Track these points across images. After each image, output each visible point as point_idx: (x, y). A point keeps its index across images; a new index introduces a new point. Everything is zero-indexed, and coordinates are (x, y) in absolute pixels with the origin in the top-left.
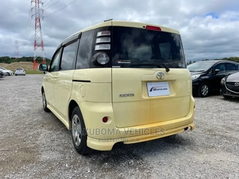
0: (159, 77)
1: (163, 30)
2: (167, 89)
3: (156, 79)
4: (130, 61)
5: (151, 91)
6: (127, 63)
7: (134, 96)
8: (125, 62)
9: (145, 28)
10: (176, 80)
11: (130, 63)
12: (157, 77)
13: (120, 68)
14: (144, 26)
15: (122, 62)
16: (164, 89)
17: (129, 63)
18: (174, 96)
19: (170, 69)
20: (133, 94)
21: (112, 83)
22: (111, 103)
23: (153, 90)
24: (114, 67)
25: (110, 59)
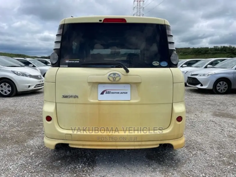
0: (111, 78)
1: (128, 21)
2: (127, 93)
3: (108, 81)
4: (79, 60)
5: (102, 93)
6: (75, 62)
7: (78, 98)
8: (73, 62)
9: (102, 22)
10: (141, 83)
11: (79, 62)
12: (109, 79)
13: (68, 67)
14: (100, 19)
15: (70, 62)
16: (122, 93)
17: (77, 62)
18: (136, 102)
19: (129, 69)
20: (77, 96)
21: (55, 82)
22: (55, 103)
23: (105, 92)
24: (62, 66)
25: (59, 58)
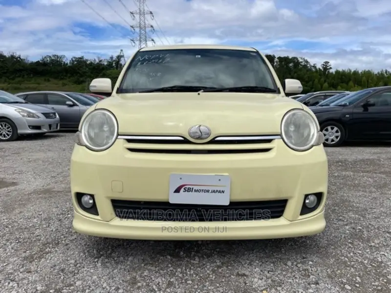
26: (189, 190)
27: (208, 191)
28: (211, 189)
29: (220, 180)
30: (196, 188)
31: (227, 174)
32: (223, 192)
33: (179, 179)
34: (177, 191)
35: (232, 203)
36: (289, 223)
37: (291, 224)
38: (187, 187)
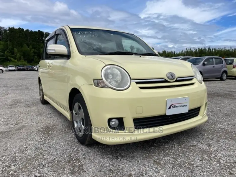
26: (174, 107)
27: (181, 106)
28: (182, 105)
29: (185, 100)
30: (177, 105)
31: (187, 97)
32: (186, 106)
33: (170, 101)
34: (170, 108)
35: (189, 111)
36: (202, 117)
37: (203, 117)
38: (174, 105)
